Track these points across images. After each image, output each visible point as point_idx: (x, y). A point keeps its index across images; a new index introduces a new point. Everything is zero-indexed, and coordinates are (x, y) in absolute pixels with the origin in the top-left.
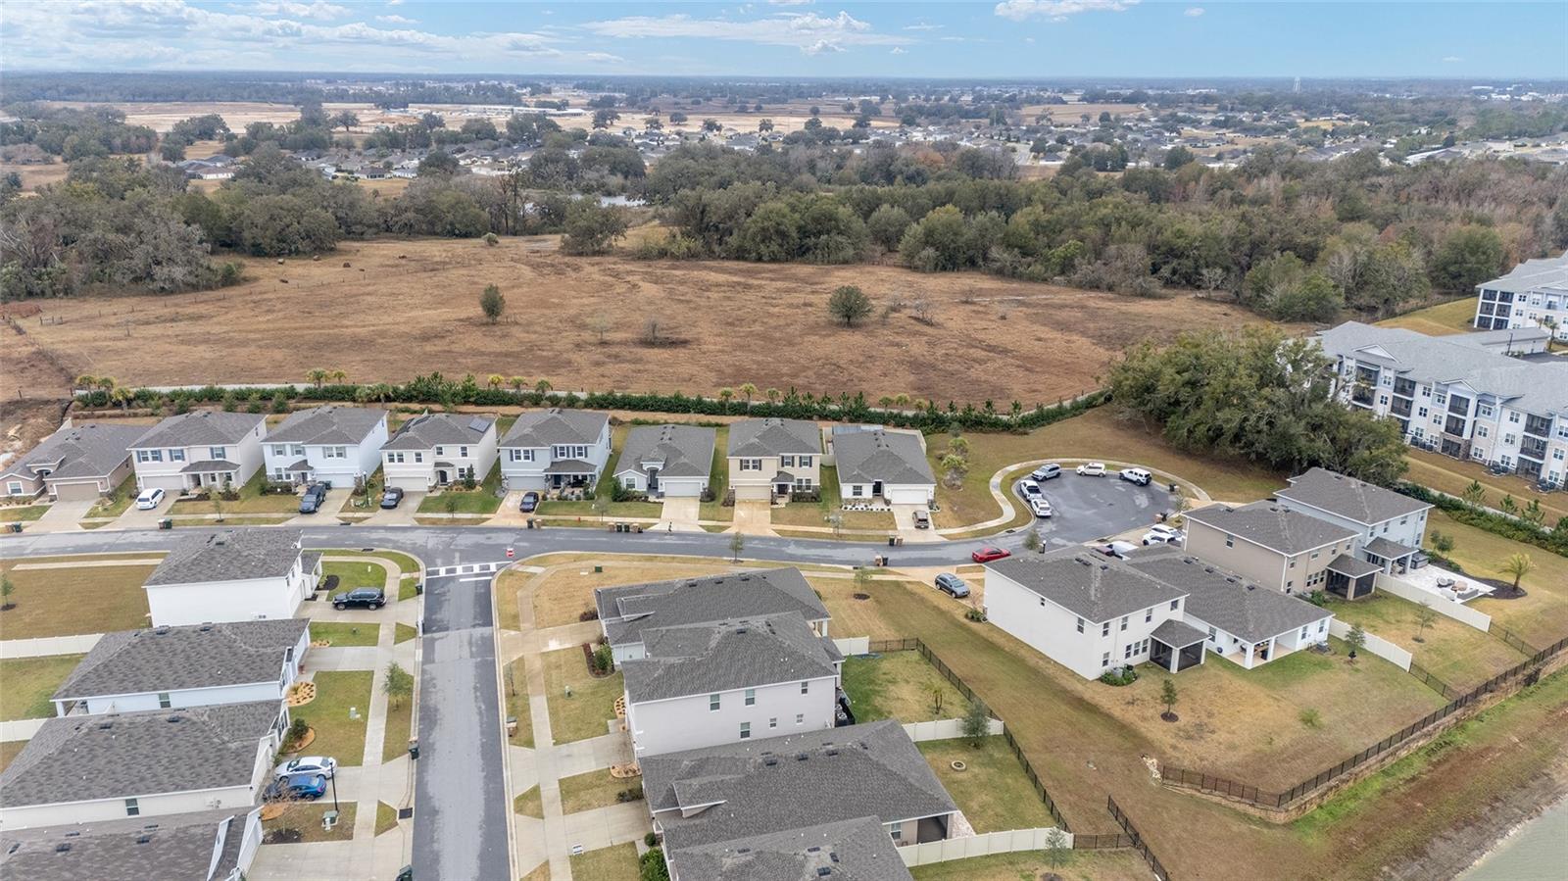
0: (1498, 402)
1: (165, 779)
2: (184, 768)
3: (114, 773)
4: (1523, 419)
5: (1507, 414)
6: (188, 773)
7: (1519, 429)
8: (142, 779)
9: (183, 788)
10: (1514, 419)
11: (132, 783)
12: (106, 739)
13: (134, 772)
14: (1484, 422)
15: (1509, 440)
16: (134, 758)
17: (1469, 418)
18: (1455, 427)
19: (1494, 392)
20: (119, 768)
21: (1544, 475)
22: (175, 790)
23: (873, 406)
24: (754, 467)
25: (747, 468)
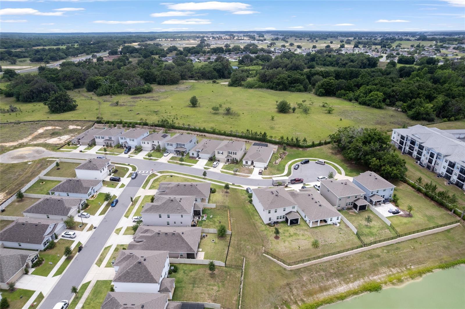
0: (443, 156)
3: (46, 210)
4: (448, 162)
6: (58, 212)
7: (446, 165)
8: (50, 212)
9: (56, 215)
10: (446, 161)
12: (47, 202)
14: (438, 161)
15: (444, 168)
17: (434, 160)
18: (430, 161)
19: (441, 153)
21: (451, 179)
23: (268, 138)
24: (221, 154)
25: (220, 153)
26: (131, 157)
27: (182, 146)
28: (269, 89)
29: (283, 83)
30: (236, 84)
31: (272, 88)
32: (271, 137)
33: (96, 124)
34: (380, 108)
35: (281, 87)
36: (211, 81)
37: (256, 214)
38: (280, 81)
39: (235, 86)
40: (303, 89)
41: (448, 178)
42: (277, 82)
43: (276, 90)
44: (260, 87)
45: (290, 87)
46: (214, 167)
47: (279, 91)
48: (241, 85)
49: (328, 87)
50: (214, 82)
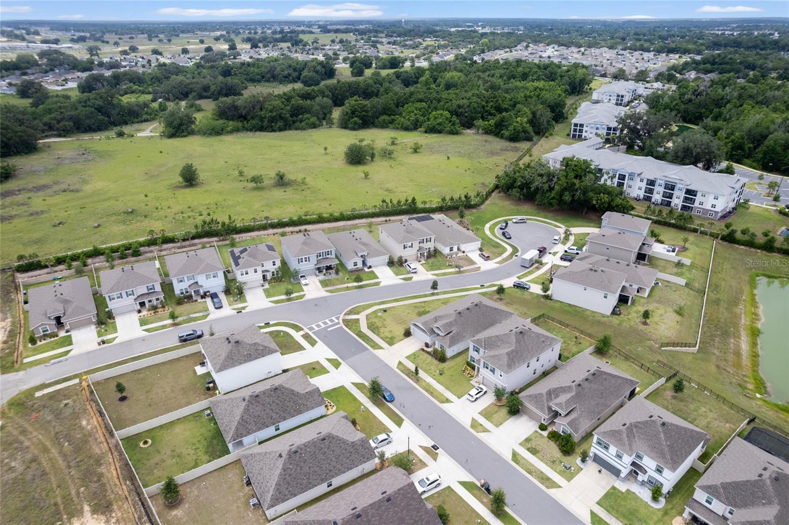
0: (636, 175)
1: (340, 467)
2: (344, 460)
3: (316, 472)
4: (645, 181)
5: (639, 179)
6: (347, 461)
7: (644, 185)
8: (330, 471)
9: (351, 469)
10: (642, 181)
11: (327, 474)
12: (300, 457)
13: (324, 468)
14: (631, 183)
15: (640, 189)
16: (319, 462)
17: (626, 182)
18: (621, 185)
19: (634, 172)
20: (317, 469)
21: (653, 200)
22: (348, 470)
23: (420, 205)
26: (243, 311)
27: (327, 256)
28: (256, 131)
29: (280, 117)
30: (183, 131)
31: (262, 129)
32: (424, 203)
33: (18, 275)
34: (456, 133)
35: (280, 124)
36: (112, 133)
37: (578, 309)
38: (274, 114)
39: (182, 137)
40: (317, 122)
41: (648, 199)
42: (270, 117)
43: (273, 131)
44: (237, 130)
45: (294, 122)
46: (413, 273)
47: (279, 131)
48: (192, 133)
50: (121, 135)
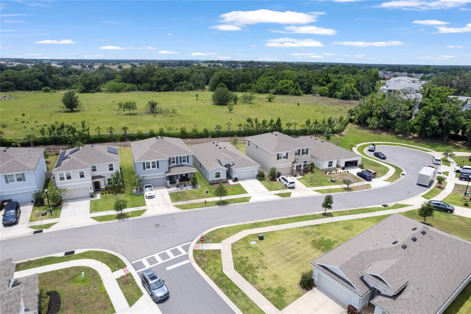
24: (284, 157)
25: (281, 158)
26: (45, 231)
27: (183, 163)
28: (147, 91)
29: (166, 81)
30: (92, 89)
31: (151, 89)
34: (299, 95)
35: (165, 86)
38: (161, 78)
39: (91, 93)
40: (194, 87)
42: (157, 80)
43: (160, 91)
44: (132, 90)
45: (176, 86)
47: (165, 91)
48: (99, 90)
49: (228, 80)
